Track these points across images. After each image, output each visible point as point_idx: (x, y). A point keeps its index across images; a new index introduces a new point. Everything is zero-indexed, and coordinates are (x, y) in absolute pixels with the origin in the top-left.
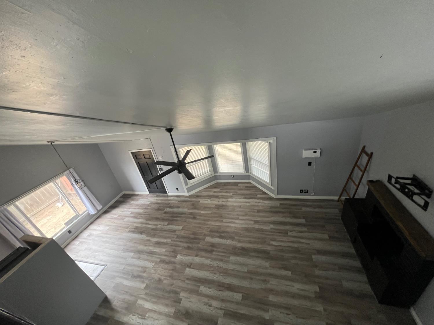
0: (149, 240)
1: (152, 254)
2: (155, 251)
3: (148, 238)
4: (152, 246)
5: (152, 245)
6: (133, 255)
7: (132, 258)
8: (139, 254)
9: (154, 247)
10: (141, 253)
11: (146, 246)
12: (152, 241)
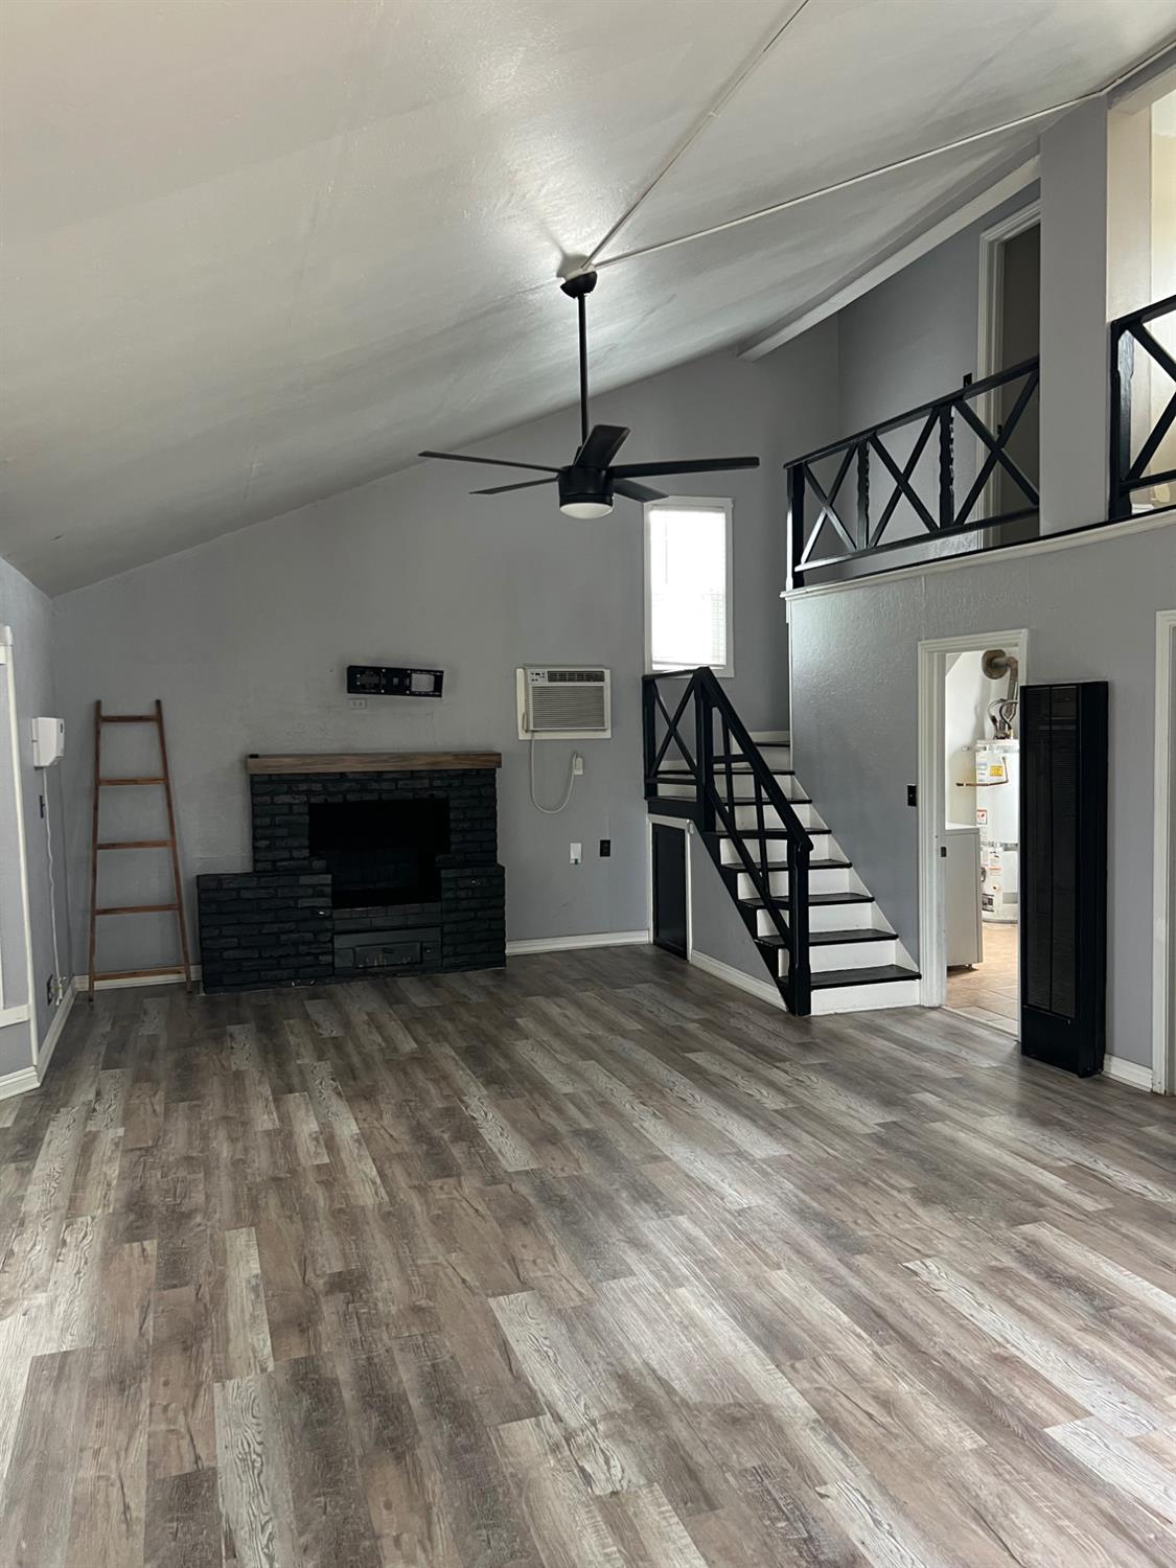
0: (830, 1424)
1: (879, 1316)
2: (845, 1318)
3: (816, 1448)
4: (841, 1363)
5: (833, 1372)
6: (1055, 1423)
7: (1074, 1410)
8: (996, 1388)
9: (824, 1342)
10: (969, 1382)
11: (887, 1403)
12: (803, 1393)
